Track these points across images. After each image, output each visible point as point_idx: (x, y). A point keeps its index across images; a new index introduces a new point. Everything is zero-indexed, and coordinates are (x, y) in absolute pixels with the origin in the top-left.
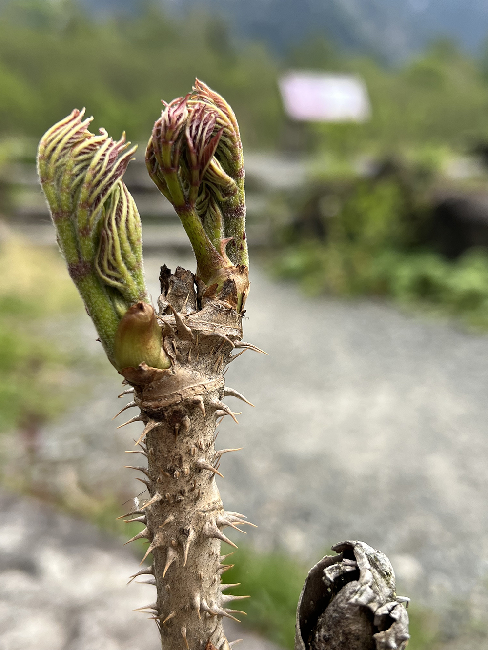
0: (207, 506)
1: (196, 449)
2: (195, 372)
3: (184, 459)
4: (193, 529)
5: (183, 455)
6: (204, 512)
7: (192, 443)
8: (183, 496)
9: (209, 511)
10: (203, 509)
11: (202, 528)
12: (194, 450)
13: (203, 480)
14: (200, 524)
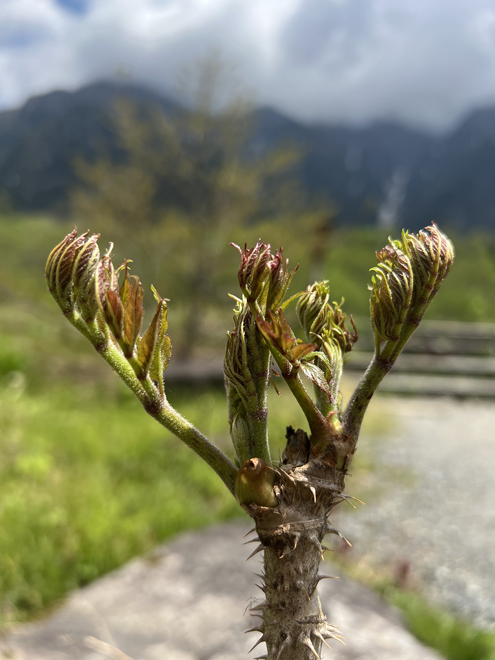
0: (304, 619)
1: (295, 572)
2: (296, 512)
3: (285, 578)
4: (290, 634)
5: (285, 575)
6: (300, 623)
7: (292, 567)
8: (284, 607)
9: (304, 623)
10: (299, 620)
11: (298, 635)
12: (293, 573)
13: (301, 597)
14: (296, 632)
